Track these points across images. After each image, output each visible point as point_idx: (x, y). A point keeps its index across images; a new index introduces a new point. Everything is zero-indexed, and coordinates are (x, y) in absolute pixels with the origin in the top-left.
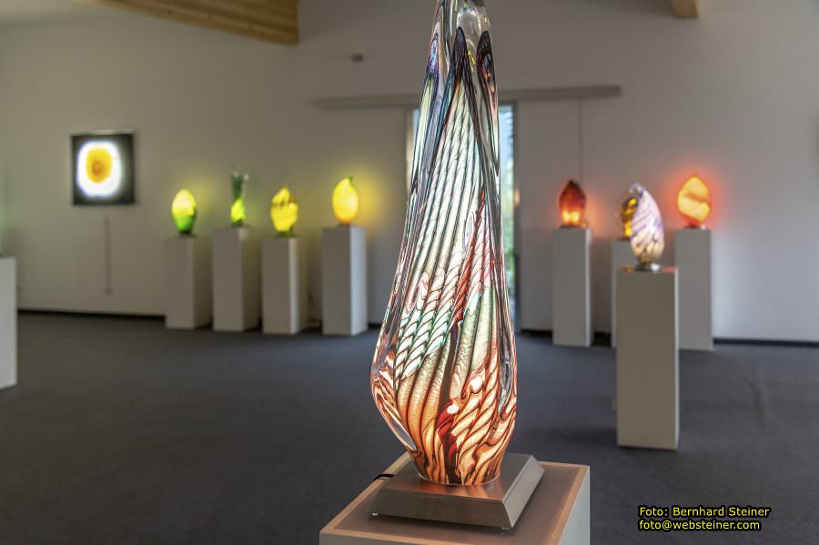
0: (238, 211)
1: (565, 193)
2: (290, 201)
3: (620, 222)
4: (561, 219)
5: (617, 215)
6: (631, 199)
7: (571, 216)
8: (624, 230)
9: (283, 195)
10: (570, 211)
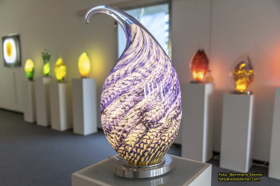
0: (47, 69)
1: (195, 59)
2: (62, 65)
3: (233, 80)
4: (192, 76)
5: (231, 74)
6: (242, 63)
7: (199, 75)
8: (236, 85)
9: (60, 61)
10: (197, 72)
